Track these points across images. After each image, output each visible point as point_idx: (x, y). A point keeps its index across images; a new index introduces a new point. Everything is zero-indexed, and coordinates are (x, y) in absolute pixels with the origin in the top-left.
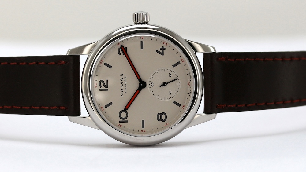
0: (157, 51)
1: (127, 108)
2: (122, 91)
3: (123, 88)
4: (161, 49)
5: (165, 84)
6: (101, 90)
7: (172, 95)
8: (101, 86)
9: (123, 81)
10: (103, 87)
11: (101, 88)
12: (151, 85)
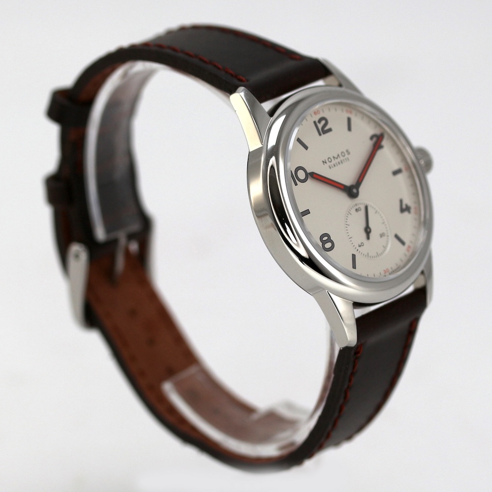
0: (401, 201)
1: (315, 176)
2: (330, 160)
3: (334, 162)
4: (406, 205)
5: (368, 231)
6: (315, 122)
7: (360, 249)
8: (320, 121)
9: (342, 158)
10: (320, 126)
11: (318, 124)
12: (357, 207)
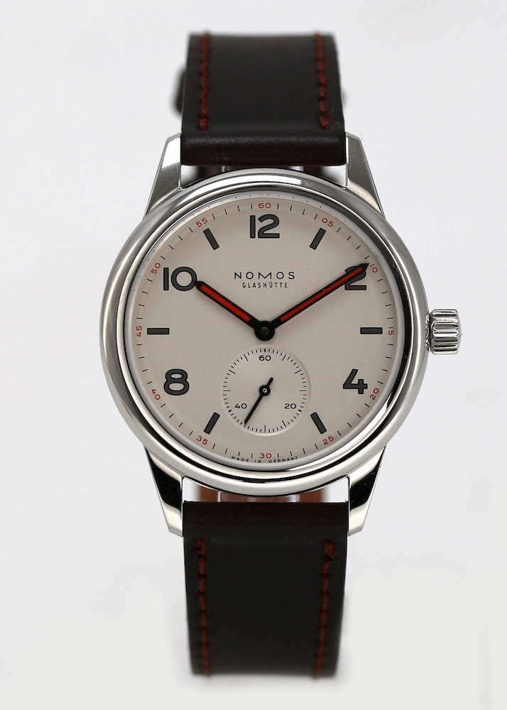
0: (354, 372)
1: (203, 287)
2: (250, 275)
3: (256, 280)
4: (361, 381)
5: (264, 391)
6: (253, 218)
7: (235, 410)
9: (274, 279)
10: (259, 225)
11: (257, 221)
12: (265, 354)
